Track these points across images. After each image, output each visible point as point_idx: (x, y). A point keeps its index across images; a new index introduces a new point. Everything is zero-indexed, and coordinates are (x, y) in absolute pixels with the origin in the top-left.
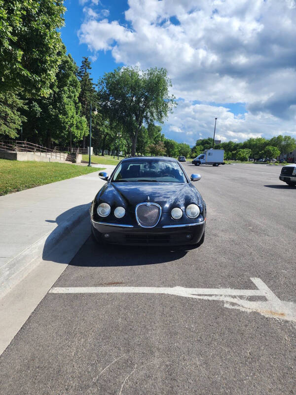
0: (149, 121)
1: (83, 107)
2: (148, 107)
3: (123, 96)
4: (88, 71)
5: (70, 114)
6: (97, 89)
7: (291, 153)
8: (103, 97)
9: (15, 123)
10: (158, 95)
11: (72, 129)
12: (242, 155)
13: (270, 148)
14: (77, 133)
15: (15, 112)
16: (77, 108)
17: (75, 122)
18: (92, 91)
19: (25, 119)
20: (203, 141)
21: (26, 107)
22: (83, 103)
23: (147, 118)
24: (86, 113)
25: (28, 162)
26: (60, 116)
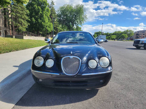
0: (77, 25)
1: (51, 20)
2: (76, 20)
3: (66, 15)
4: (53, 6)
5: (46, 22)
6: (57, 13)
7: (132, 37)
8: (59, 16)
9: (25, 26)
10: (80, 15)
11: (47, 28)
12: (113, 38)
13: (124, 35)
14: (49, 29)
15: (25, 21)
16: (49, 20)
17: (48, 25)
18: (54, 13)
19: (29, 24)
20: (97, 33)
21: (29, 19)
22: (51, 18)
23: (76, 24)
24: (53, 22)
25: (28, 40)
26: (43, 23)
